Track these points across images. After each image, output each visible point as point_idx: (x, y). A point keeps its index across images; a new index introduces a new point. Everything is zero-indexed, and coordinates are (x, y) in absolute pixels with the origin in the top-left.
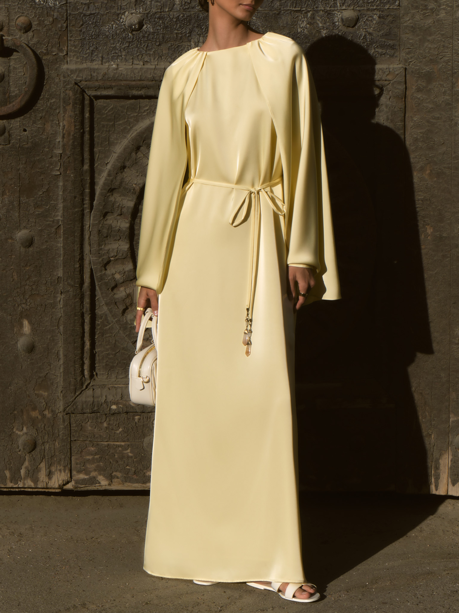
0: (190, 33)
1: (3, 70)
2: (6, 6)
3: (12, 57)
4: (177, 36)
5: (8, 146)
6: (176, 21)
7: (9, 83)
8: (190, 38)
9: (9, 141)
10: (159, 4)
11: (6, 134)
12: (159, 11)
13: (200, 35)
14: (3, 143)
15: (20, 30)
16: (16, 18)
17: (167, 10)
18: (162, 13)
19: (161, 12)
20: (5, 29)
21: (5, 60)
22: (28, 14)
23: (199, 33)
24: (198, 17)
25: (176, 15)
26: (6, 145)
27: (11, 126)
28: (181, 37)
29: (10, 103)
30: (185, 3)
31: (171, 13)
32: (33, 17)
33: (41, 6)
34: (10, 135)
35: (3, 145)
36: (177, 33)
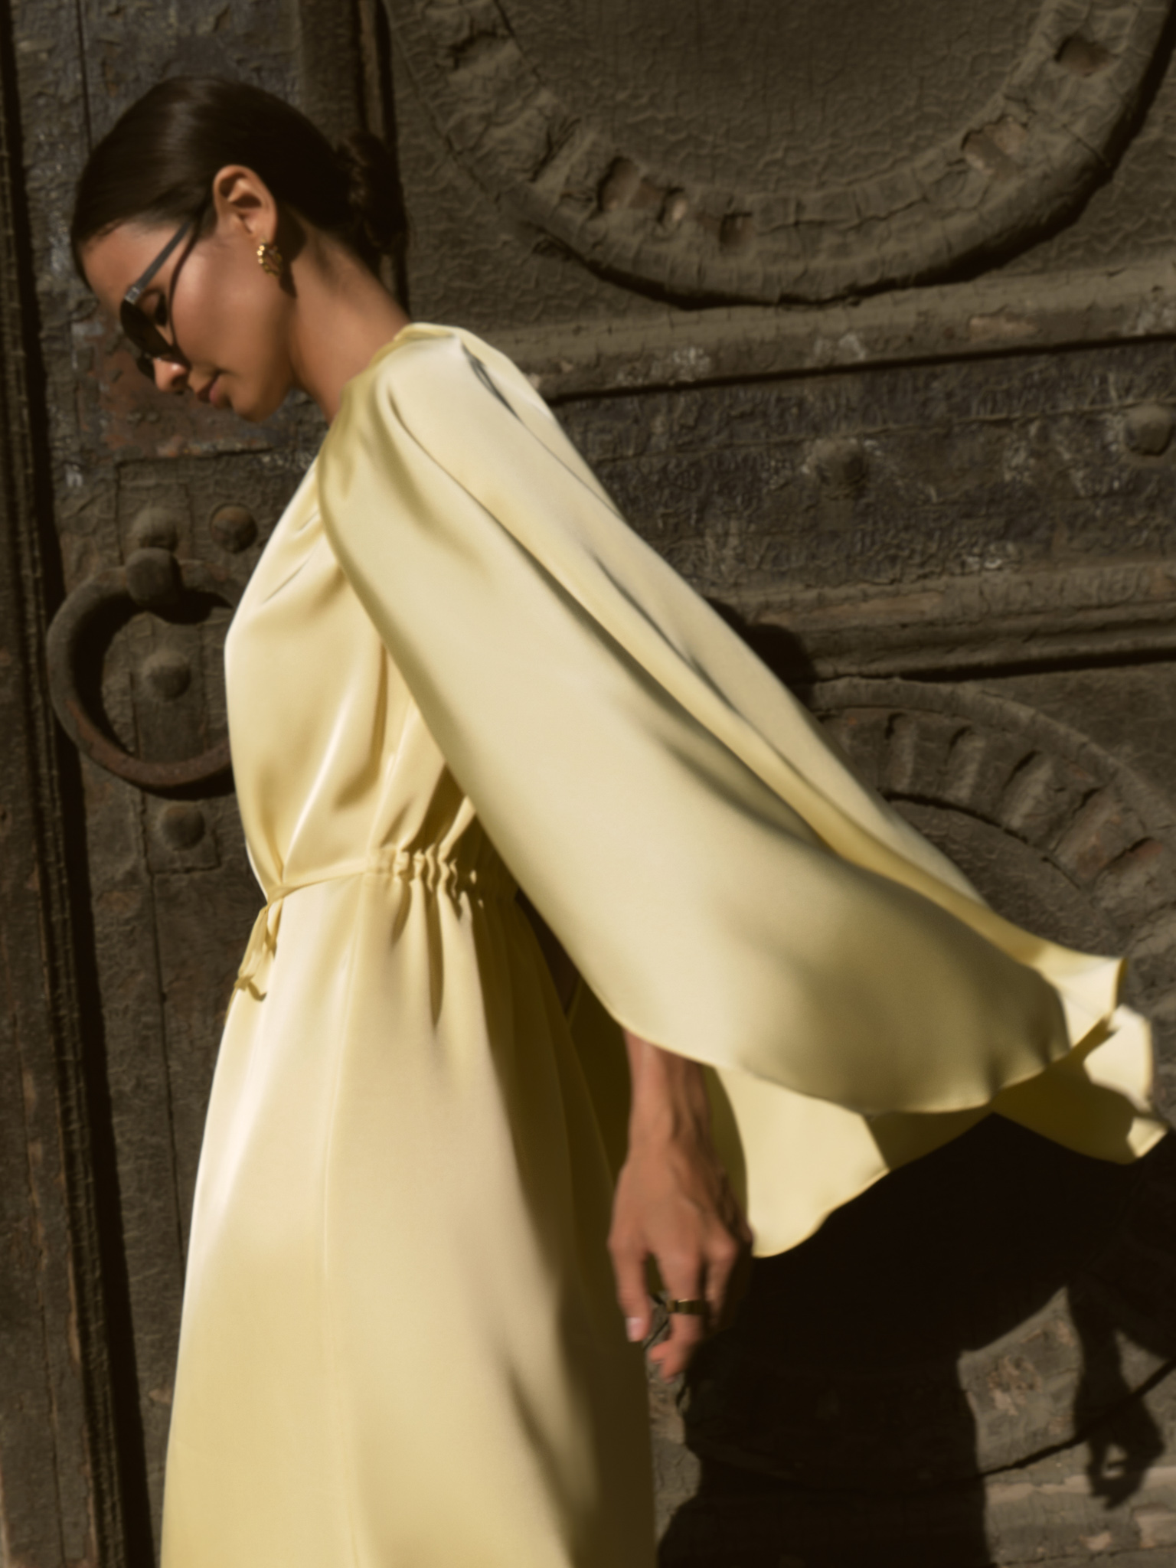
0: (702, 510)
1: (186, 660)
2: (181, 481)
3: (209, 622)
4: (665, 524)
5: (218, 871)
6: (659, 483)
7: (204, 695)
8: (701, 526)
9: (219, 857)
10: (608, 437)
11: (207, 839)
12: (609, 456)
13: (727, 515)
14: (201, 865)
15: (224, 543)
16: (210, 512)
17: (631, 452)
18: (619, 463)
19: (614, 460)
20: (184, 544)
21: (190, 630)
22: (243, 498)
23: (726, 508)
24: (720, 463)
25: (657, 463)
26: (211, 869)
27: (220, 815)
28: (676, 526)
29: (210, 747)
30: (682, 427)
31: (644, 460)
32: (259, 507)
33: (278, 472)
34: (218, 841)
35: (203, 869)
36: (664, 516)
